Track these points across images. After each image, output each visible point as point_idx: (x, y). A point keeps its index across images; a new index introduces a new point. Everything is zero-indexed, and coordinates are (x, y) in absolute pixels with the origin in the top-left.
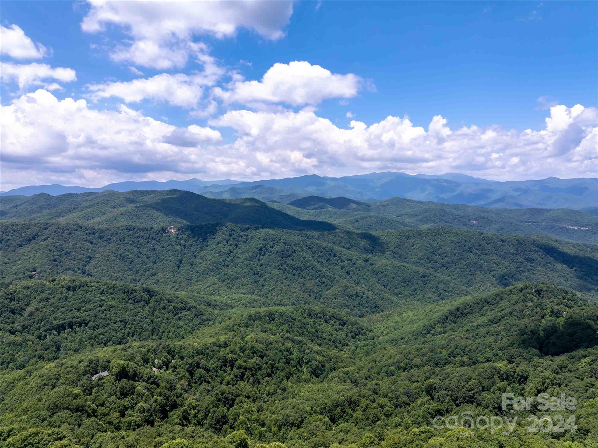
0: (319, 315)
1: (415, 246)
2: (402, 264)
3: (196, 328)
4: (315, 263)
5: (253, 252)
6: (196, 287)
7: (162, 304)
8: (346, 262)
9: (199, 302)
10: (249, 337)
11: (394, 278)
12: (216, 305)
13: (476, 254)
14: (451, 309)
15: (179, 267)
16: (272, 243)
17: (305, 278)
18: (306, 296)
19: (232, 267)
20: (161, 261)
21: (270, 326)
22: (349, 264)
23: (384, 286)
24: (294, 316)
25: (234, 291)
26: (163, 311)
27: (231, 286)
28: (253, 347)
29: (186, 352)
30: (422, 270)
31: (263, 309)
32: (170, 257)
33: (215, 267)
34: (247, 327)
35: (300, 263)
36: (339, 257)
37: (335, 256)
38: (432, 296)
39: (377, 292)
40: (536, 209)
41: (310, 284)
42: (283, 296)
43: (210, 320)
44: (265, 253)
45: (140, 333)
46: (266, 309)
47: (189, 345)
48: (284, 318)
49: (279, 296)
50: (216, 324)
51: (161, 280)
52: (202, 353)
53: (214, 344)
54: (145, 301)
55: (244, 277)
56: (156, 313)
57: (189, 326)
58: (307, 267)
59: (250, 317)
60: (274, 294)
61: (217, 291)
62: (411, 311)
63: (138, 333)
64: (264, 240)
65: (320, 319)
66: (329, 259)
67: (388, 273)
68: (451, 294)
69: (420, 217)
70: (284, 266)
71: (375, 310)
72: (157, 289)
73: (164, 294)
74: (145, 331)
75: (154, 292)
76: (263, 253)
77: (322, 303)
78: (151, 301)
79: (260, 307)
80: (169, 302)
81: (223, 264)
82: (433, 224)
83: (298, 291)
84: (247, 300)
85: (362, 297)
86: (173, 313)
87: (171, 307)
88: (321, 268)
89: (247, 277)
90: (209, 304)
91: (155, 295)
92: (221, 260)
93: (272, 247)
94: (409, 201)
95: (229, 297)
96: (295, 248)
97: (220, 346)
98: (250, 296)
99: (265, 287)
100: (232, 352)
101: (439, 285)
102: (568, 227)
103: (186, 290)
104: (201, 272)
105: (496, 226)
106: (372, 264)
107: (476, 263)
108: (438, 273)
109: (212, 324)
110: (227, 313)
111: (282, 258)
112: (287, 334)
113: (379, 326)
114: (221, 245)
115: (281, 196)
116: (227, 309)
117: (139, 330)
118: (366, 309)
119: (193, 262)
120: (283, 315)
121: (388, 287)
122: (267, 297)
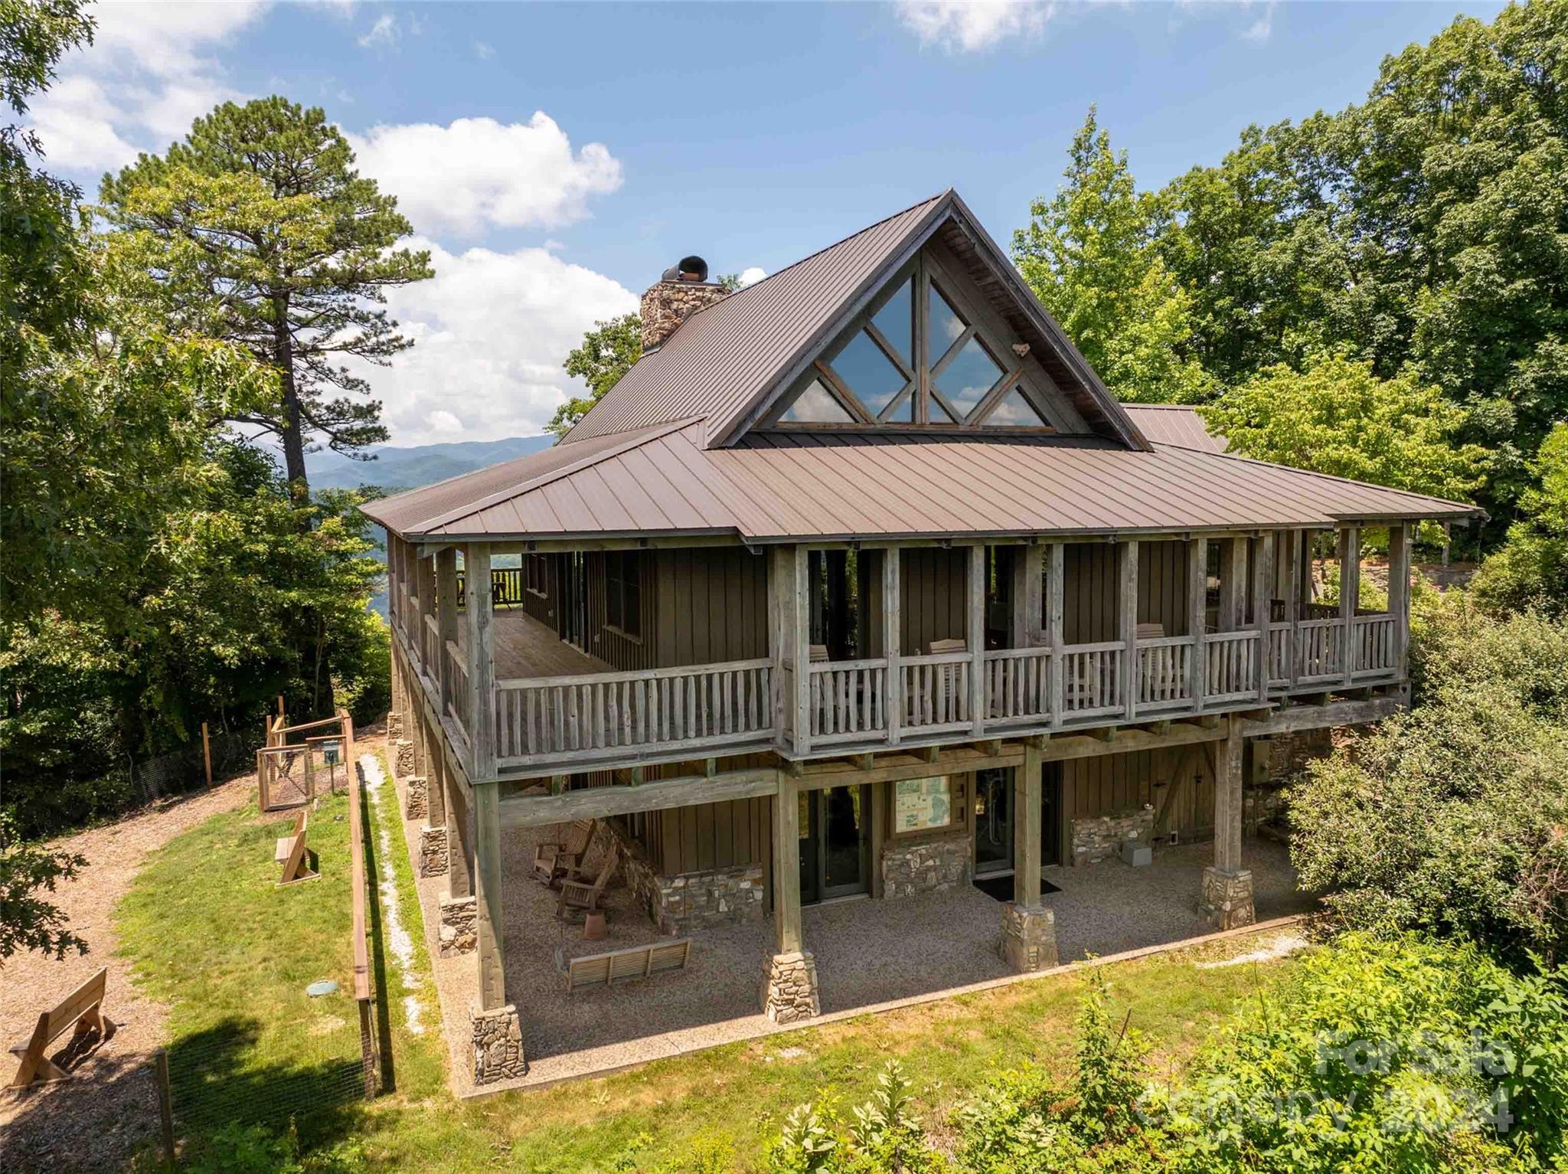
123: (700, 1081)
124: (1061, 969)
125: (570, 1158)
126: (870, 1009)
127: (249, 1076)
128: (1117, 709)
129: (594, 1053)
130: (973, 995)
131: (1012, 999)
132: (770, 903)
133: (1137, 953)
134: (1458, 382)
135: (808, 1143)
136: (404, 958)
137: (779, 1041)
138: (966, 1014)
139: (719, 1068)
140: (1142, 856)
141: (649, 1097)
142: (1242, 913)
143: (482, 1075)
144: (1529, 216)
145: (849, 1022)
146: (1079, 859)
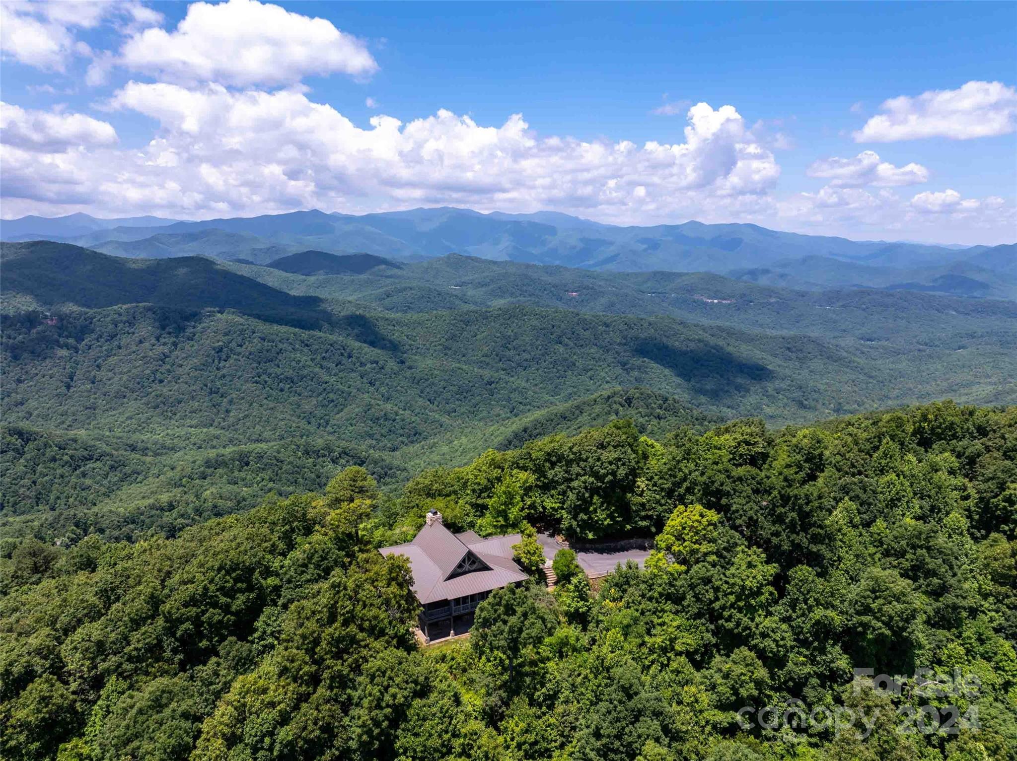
0: (322, 452)
1: (478, 337)
2: (458, 365)
3: (115, 488)
4: (317, 370)
5: (208, 356)
6: (104, 420)
7: (49, 453)
8: (369, 365)
9: (116, 446)
10: (208, 492)
11: (444, 388)
12: (147, 449)
13: (567, 345)
14: (517, 431)
15: (68, 387)
16: (240, 339)
17: (300, 395)
18: (303, 424)
19: (169, 382)
20: (32, 378)
21: (243, 474)
22: (374, 369)
23: (429, 400)
24: (281, 456)
25: (177, 424)
26: (52, 465)
27: (170, 414)
28: (215, 506)
29: (107, 522)
30: (487, 374)
31: (230, 449)
32: (50, 369)
33: (139, 383)
34: (205, 478)
35: (291, 371)
36: (358, 358)
37: (350, 357)
38: (501, 412)
39: (417, 411)
40: (662, 273)
41: (308, 406)
42: (263, 427)
43: (139, 474)
44: (228, 357)
45: (15, 504)
46: (235, 448)
47: (111, 511)
48: (265, 460)
49: (257, 426)
50: (150, 479)
51: (36, 412)
52: (133, 522)
53: (152, 507)
54: (16, 450)
55: (193, 398)
56: (39, 469)
57: (102, 485)
58: (302, 378)
59: (208, 464)
60: (248, 424)
61: (144, 425)
62: (466, 436)
63: (10, 504)
64: (226, 334)
65: (325, 459)
66: (340, 363)
67: (436, 381)
68: (528, 407)
69: (491, 287)
70: (264, 377)
71: (415, 439)
72: (36, 429)
73: (50, 436)
74: (23, 499)
75: (30, 433)
76: (224, 357)
77: (331, 433)
78: (26, 449)
79: (224, 447)
80: (60, 449)
81: (152, 379)
82: (510, 299)
83: (288, 417)
84: (202, 437)
85: (394, 420)
86: (70, 466)
87: (66, 458)
88: (326, 378)
89: (198, 399)
90: (133, 448)
91: (32, 438)
92: (148, 372)
93: (241, 346)
94: (476, 260)
95: (167, 434)
96: (280, 346)
97: (162, 509)
98: (205, 430)
99: (232, 414)
100: (182, 516)
101: (512, 396)
102: (705, 300)
103: (86, 426)
104: (112, 394)
105: (603, 300)
106: (410, 368)
107: (566, 360)
108: (512, 376)
109: (143, 480)
110: (166, 460)
111: (259, 363)
112: (271, 485)
113: (418, 461)
114: (147, 345)
115: (254, 249)
116: (166, 453)
117: (12, 499)
118: (401, 439)
119: (95, 377)
120: (262, 457)
121: (436, 403)
122: (236, 430)
129: (435, 640)
132: (450, 623)
137: (451, 639)
139: (446, 642)
141: (440, 645)
145: (458, 636)
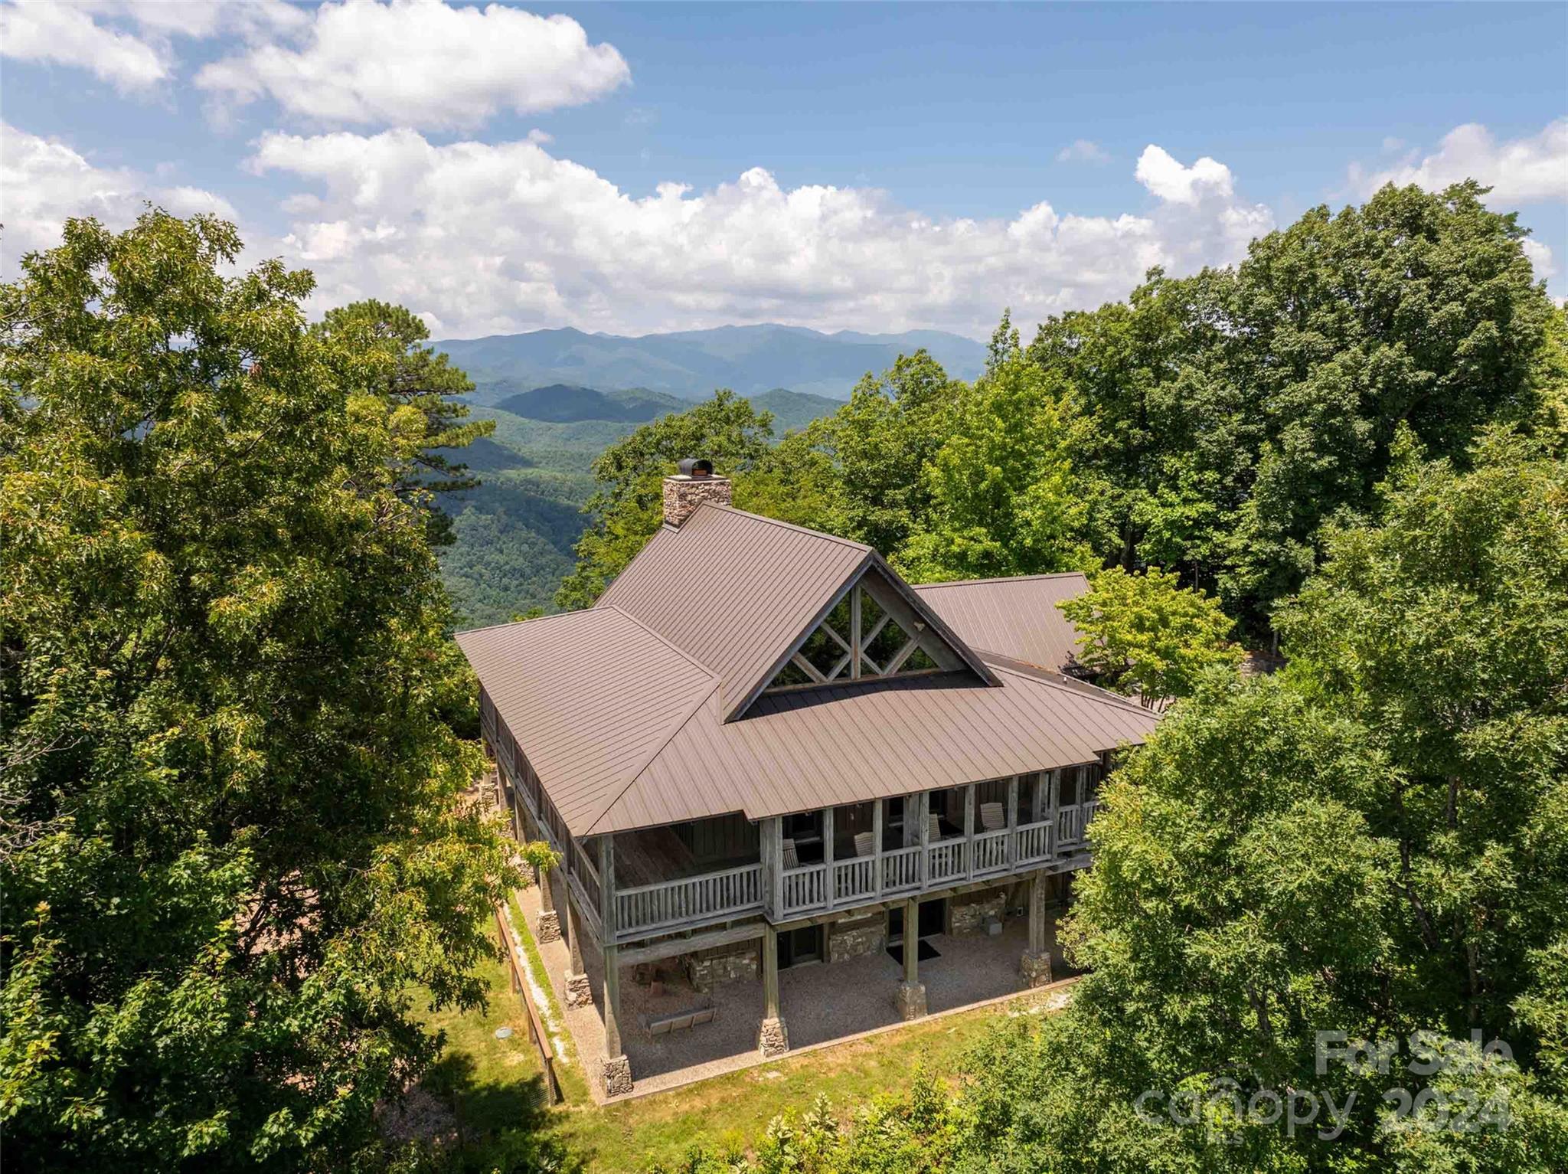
123: (725, 1094)
124: (928, 1018)
125: (662, 1139)
126: (817, 1046)
127: (478, 1092)
128: (962, 875)
129: (667, 1076)
130: (876, 1036)
131: (898, 1039)
132: (761, 969)
133: (975, 1005)
134: (1280, 529)
135: (780, 1134)
136: (545, 1009)
137: (765, 1068)
138: (872, 1049)
139: (734, 1085)
140: (996, 928)
141: (699, 1103)
142: (1044, 978)
143: (610, 1093)
144: (1334, 410)
145: (806, 1055)
146: (955, 932)
